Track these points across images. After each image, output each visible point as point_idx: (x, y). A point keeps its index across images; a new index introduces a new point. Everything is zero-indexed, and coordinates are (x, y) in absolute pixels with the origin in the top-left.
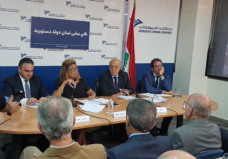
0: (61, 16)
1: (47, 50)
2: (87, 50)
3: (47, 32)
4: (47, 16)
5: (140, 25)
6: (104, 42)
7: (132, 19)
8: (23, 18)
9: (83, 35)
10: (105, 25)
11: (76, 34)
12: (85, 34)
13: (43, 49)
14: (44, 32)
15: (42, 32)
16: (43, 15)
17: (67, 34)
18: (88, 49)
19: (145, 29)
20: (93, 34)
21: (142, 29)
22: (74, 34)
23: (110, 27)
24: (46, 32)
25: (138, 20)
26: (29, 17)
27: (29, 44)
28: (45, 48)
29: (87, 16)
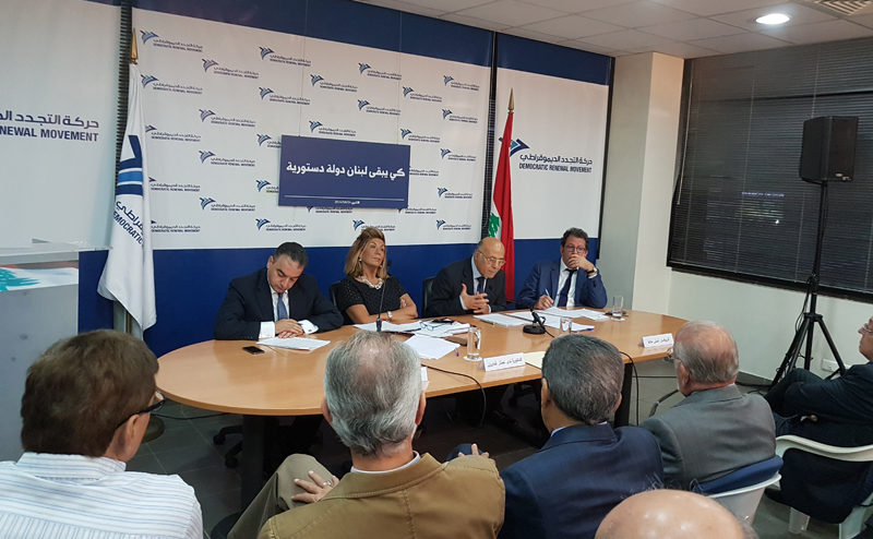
0: (347, 132)
1: (313, 210)
2: (404, 211)
3: (316, 170)
4: (316, 134)
5: (523, 152)
6: (441, 191)
7: (506, 140)
8: (262, 139)
9: (395, 175)
10: (444, 152)
11: (379, 173)
12: (400, 173)
13: (306, 209)
14: (309, 170)
15: (304, 170)
16: (307, 133)
17: (359, 173)
18: (406, 207)
19: (533, 162)
20: (417, 173)
21: (527, 161)
22: (374, 174)
23: (456, 157)
24: (313, 170)
25: (518, 141)
26: (276, 137)
27: (275, 196)
28: (310, 207)
29: (405, 133)
